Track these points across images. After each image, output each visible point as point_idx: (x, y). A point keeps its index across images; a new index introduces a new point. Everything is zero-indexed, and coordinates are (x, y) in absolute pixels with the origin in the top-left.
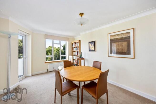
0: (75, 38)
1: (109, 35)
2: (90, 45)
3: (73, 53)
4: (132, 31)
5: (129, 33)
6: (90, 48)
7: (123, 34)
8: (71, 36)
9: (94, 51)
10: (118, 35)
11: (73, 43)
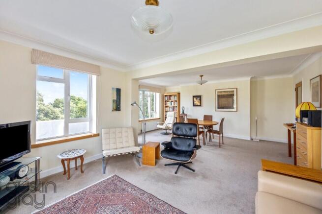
0: (167, 88)
1: (217, 91)
2: (195, 99)
3: (166, 108)
4: (235, 90)
5: (233, 91)
6: (195, 103)
7: (229, 91)
8: (162, 86)
9: (200, 106)
10: (224, 92)
11: (166, 96)
